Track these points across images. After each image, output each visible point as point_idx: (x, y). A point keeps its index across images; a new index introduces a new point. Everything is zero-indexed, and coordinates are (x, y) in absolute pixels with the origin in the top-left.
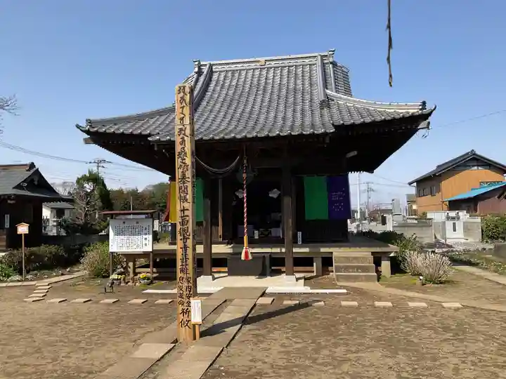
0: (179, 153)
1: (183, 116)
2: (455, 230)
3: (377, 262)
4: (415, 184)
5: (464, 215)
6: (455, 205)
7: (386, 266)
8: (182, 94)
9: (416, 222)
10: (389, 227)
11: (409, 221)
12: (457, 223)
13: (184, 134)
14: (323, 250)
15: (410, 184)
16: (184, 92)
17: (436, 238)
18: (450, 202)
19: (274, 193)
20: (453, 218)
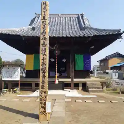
0: (42, 32)
1: (44, 15)
2: (115, 76)
4: (99, 62)
8: (44, 5)
13: (45, 24)
16: (45, 4)
18: (111, 67)
19: (64, 60)
20: (115, 72)
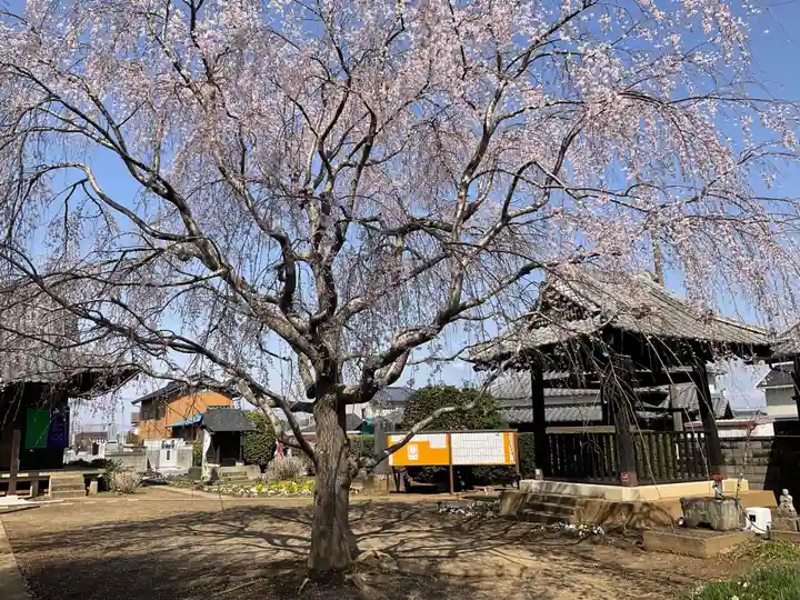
2: (168, 458)
3: (87, 483)
4: (140, 404)
5: (180, 443)
6: (177, 432)
7: (94, 484)
9: (131, 450)
10: (101, 455)
11: (125, 450)
12: (171, 450)
14: (41, 474)
15: (134, 403)
17: (149, 467)
18: (174, 428)
20: (168, 446)
